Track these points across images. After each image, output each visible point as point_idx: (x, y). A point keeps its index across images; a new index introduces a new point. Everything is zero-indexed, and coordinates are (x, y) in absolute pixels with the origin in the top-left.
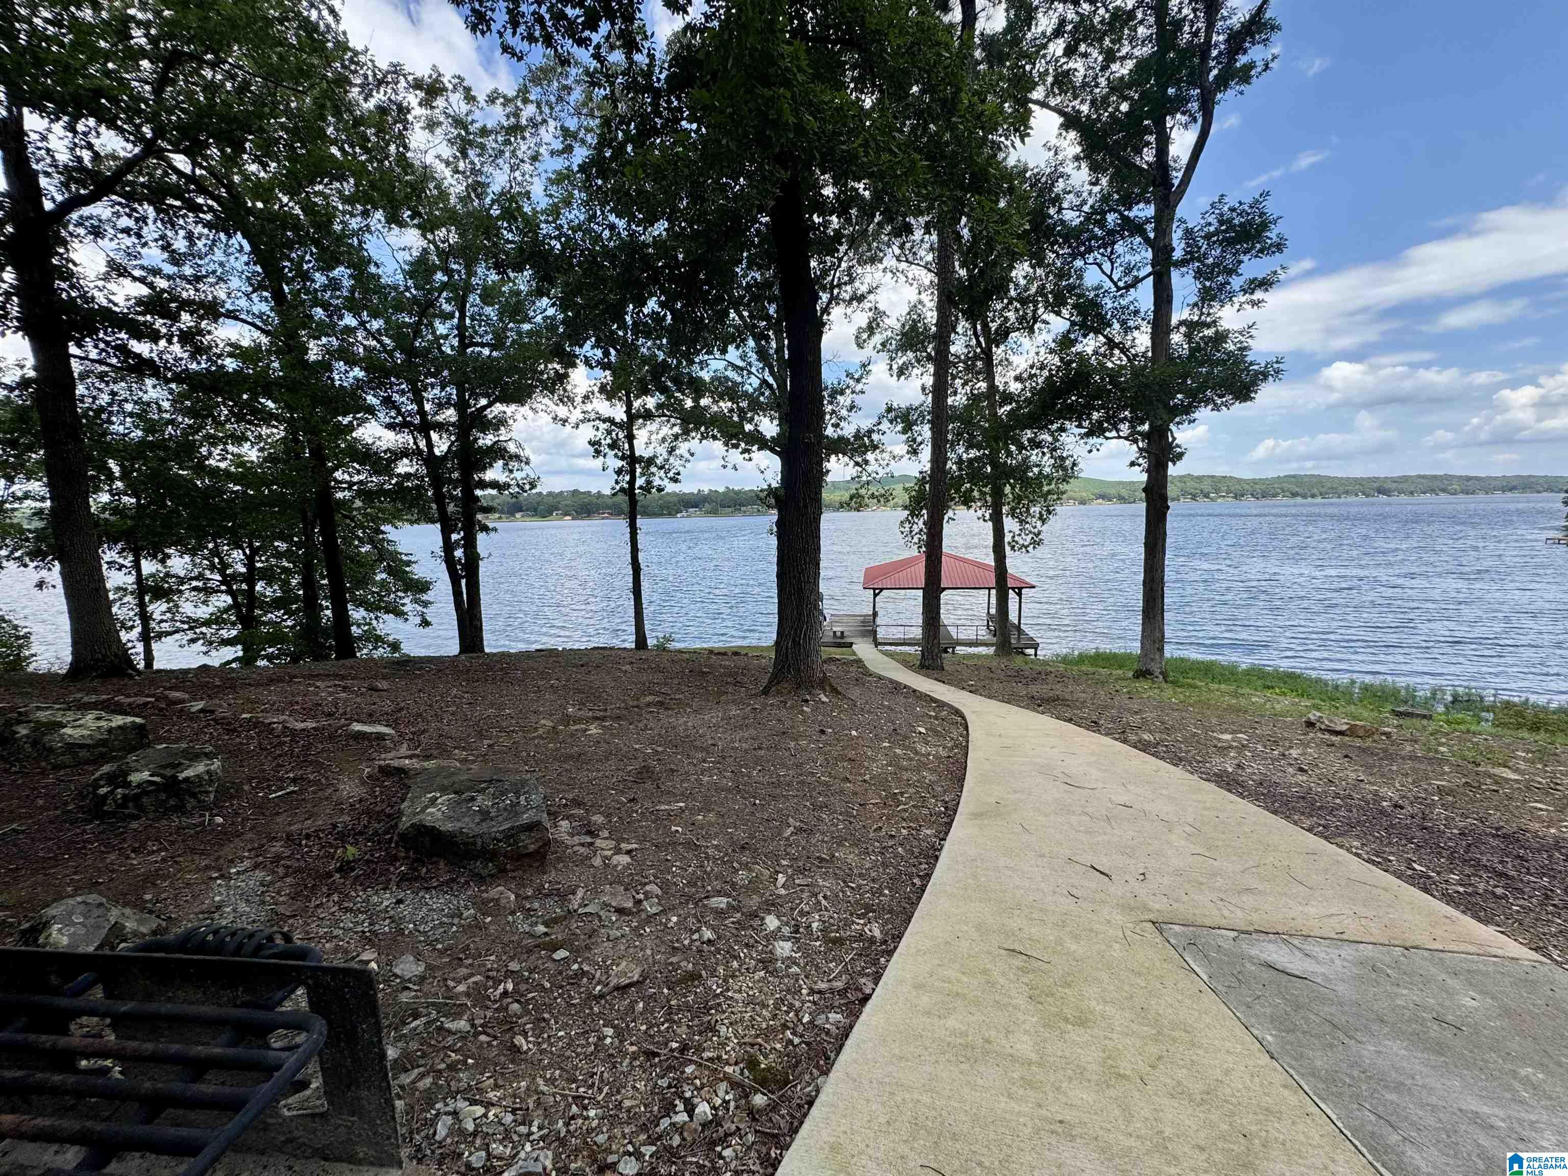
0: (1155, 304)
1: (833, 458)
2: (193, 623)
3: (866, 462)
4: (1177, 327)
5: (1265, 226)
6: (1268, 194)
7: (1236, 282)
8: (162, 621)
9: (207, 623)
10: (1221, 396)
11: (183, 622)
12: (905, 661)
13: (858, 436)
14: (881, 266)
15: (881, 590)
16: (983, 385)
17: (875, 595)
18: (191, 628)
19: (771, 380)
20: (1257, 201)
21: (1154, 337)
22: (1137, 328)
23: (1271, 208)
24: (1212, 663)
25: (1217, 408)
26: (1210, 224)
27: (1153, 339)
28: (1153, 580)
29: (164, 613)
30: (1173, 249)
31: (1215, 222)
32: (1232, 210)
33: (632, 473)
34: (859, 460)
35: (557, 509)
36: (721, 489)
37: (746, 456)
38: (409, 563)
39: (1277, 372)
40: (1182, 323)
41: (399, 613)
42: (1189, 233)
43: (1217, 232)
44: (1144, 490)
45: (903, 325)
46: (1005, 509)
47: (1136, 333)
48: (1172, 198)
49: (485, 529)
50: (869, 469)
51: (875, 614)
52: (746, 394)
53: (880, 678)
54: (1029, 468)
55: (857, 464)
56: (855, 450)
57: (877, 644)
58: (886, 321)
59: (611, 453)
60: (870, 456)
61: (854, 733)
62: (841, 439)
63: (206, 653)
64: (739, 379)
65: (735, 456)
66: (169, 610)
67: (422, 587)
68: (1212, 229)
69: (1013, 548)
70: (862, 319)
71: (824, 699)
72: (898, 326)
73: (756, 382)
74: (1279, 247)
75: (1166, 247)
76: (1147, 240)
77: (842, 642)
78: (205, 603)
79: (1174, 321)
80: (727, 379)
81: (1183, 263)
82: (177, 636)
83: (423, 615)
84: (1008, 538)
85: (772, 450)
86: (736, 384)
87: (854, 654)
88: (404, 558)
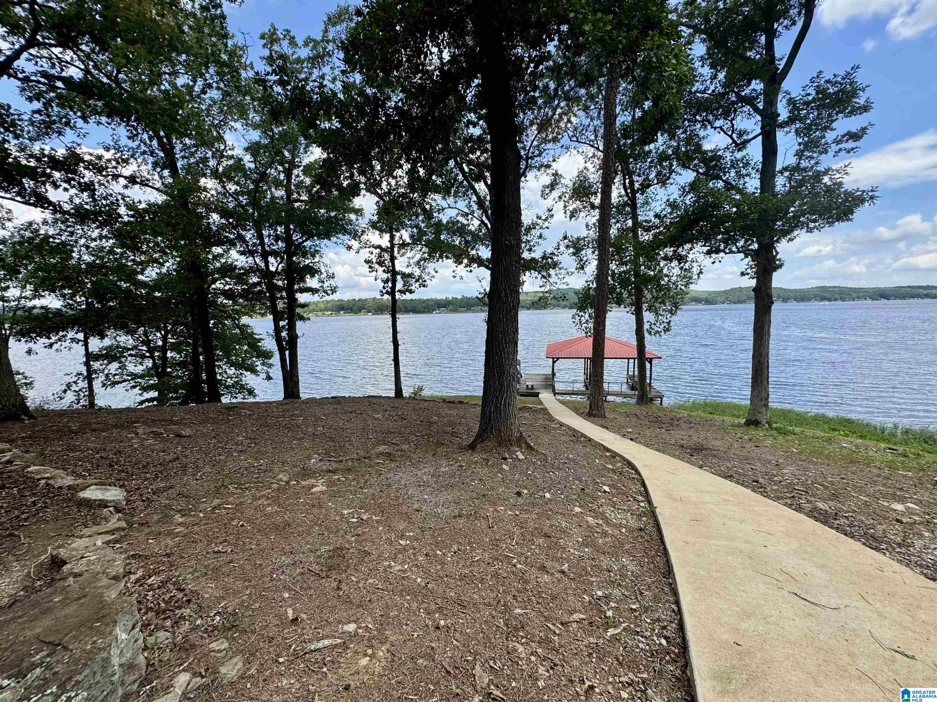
0: (763, 156)
1: (527, 273)
2: (134, 376)
3: (550, 276)
4: (781, 172)
5: (854, 93)
6: (858, 67)
7: (830, 136)
8: (116, 375)
9: (142, 376)
10: (815, 221)
11: (128, 375)
12: (576, 409)
13: (544, 257)
14: (560, 145)
15: (558, 359)
16: (630, 223)
17: (554, 362)
18: (132, 379)
19: (486, 221)
20: (848, 73)
21: (763, 180)
22: (748, 175)
23: (860, 78)
24: (789, 411)
25: (810, 230)
26: (809, 95)
27: (762, 183)
28: (760, 355)
29: (117, 370)
30: (779, 115)
31: (813, 93)
32: (828, 82)
33: (394, 282)
34: (545, 274)
35: (364, 309)
36: (459, 297)
37: (468, 269)
38: (260, 340)
39: (872, 198)
40: (785, 169)
41: (254, 371)
42: (791, 102)
43: (814, 101)
44: (753, 290)
45: (574, 184)
46: (645, 306)
47: (747, 179)
48: (778, 78)
49: (302, 318)
50: (551, 280)
51: (554, 374)
52: (471, 232)
53: (562, 425)
54: (661, 278)
55: (543, 277)
56: (542, 267)
57: (555, 394)
58: (563, 181)
59: (381, 269)
60: (552, 272)
61: (547, 495)
62: (533, 259)
63: (141, 395)
64: (465, 222)
65: (461, 270)
66: (120, 368)
67: (267, 355)
68: (810, 98)
69: (650, 333)
70: (546, 179)
71: (521, 457)
72: (570, 184)
73: (476, 223)
74: (866, 108)
75: (773, 114)
76: (756, 110)
77: (532, 393)
78: (141, 364)
79: (779, 167)
80: (458, 222)
81: (786, 124)
82: (124, 384)
83: (267, 373)
84: (646, 326)
85: (487, 267)
86: (463, 225)
87: (541, 403)
88: (256, 337)
